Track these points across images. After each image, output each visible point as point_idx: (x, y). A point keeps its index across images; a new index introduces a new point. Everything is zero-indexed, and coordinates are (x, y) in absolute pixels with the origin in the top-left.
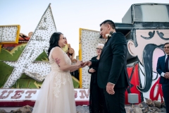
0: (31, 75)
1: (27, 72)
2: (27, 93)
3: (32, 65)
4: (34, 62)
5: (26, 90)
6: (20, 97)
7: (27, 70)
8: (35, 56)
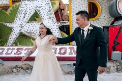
0: (27, 34)
1: (24, 31)
2: (25, 50)
3: (27, 25)
4: (28, 22)
5: (25, 48)
6: (21, 53)
7: (23, 29)
8: (28, 16)
